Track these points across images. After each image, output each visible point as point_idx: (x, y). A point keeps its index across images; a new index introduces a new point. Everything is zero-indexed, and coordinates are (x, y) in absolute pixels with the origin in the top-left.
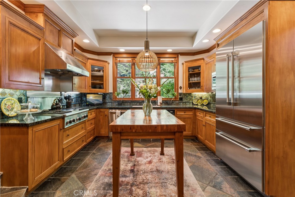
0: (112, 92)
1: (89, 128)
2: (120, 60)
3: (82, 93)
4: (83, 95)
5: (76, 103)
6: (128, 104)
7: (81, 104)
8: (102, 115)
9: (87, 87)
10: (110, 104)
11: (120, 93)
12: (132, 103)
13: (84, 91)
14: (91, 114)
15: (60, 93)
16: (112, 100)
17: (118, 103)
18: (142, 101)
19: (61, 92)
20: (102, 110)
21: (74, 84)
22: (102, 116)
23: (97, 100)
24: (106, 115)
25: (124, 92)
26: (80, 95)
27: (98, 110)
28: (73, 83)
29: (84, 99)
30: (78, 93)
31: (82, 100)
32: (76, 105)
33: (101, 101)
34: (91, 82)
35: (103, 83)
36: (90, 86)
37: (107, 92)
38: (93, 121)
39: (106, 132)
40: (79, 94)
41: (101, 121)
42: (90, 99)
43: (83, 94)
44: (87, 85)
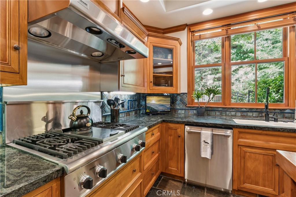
0: (186, 92)
1: (149, 163)
2: (200, 35)
3: (140, 93)
4: (141, 98)
5: (130, 110)
6: (218, 113)
7: (138, 111)
8: (171, 135)
9: (146, 84)
10: (183, 112)
11: (202, 94)
12: (224, 112)
13: (142, 91)
14: (153, 134)
15: (99, 93)
16: (186, 106)
17: (198, 112)
18: (248, 110)
19: (102, 92)
20: (172, 125)
21: (122, 76)
22: (172, 137)
23: (162, 105)
24: (179, 137)
25: (210, 91)
26: (136, 97)
27: (164, 125)
28: (121, 74)
29: (143, 103)
30: (133, 93)
31: (139, 105)
32: (131, 113)
33: (168, 106)
34: (153, 75)
35: (172, 77)
36: (151, 82)
37: (178, 92)
38: (155, 148)
39: (179, 168)
40: (134, 95)
41: (171, 145)
42: (152, 104)
43: (142, 95)
44: (146, 80)
